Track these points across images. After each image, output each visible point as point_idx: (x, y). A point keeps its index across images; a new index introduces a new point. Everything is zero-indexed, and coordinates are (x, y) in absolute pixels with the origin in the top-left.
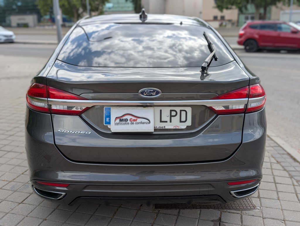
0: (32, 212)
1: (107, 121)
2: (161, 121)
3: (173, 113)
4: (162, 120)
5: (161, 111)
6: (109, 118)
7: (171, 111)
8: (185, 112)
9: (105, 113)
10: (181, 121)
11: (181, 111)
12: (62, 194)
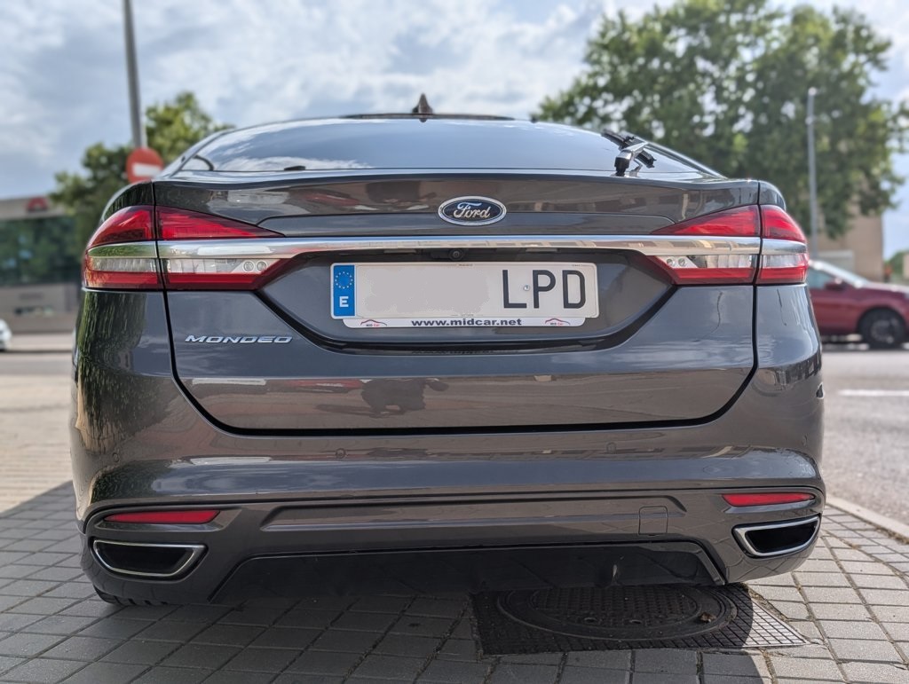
0: (72, 675)
1: (341, 305)
2: (507, 305)
3: (544, 281)
4: (510, 302)
5: (505, 273)
6: (347, 297)
7: (536, 274)
8: (577, 278)
9: (335, 283)
10: (567, 305)
11: (566, 273)
12: (191, 551)
